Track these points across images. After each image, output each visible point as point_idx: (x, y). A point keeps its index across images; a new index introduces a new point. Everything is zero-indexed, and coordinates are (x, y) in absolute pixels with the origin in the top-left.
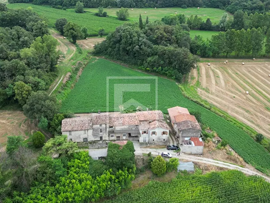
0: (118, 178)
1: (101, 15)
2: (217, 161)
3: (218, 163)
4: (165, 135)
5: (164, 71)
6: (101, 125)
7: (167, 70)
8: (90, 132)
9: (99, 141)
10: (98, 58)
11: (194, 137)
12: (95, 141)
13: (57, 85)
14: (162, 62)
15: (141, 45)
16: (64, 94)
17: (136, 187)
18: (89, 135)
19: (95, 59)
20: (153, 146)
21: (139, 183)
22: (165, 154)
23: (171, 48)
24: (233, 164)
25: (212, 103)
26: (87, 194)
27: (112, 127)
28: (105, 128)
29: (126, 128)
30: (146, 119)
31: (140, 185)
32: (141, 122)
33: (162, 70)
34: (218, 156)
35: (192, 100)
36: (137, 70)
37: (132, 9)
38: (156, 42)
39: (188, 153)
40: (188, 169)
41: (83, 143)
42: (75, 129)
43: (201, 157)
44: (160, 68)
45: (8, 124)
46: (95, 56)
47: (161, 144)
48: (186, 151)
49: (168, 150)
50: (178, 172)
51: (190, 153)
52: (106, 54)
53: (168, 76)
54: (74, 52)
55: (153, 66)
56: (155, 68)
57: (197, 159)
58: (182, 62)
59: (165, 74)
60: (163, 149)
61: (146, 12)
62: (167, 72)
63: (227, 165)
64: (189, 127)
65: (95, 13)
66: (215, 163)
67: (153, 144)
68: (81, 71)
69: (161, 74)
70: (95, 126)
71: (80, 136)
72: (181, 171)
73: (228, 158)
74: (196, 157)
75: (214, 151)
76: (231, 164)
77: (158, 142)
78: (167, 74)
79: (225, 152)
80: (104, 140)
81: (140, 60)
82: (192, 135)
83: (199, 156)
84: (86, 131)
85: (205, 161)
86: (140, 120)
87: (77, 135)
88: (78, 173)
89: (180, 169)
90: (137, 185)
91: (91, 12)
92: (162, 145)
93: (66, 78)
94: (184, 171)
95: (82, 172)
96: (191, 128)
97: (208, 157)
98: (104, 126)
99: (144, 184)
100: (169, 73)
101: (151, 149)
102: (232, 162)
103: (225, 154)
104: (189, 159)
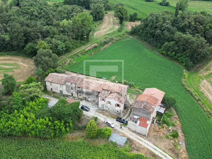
0: (54, 126)
1: (163, 4)
2: (156, 148)
3: (155, 149)
4: (119, 107)
5: (177, 57)
6: (71, 84)
7: (180, 57)
8: (64, 87)
9: (71, 96)
10: (131, 37)
11: (144, 118)
12: (68, 95)
13: (80, 50)
14: (176, 48)
15: (164, 30)
16: (81, 58)
17: (69, 139)
18: (63, 89)
19: (129, 37)
20: (107, 114)
21: (73, 137)
22: (108, 123)
23: (188, 36)
24: (172, 157)
25: (208, 96)
26: (26, 128)
27: (80, 88)
28: (75, 87)
29: (90, 92)
30: (109, 89)
31: (73, 139)
32: (103, 90)
33: (175, 55)
34: (161, 143)
35: (186, 88)
36: (156, 52)
37: (197, 1)
38: (183, 30)
39: (133, 130)
40: (118, 143)
41: (60, 94)
42: (54, 81)
43: (143, 138)
44: (174, 53)
45: (27, 68)
46: (130, 35)
47: (115, 114)
48: (131, 128)
49: (116, 121)
50: (109, 141)
51: (134, 130)
52: (138, 35)
53: (180, 62)
54: (114, 30)
55: (168, 50)
56: (169, 53)
57: (137, 138)
58: (195, 51)
59: (177, 60)
60: (113, 119)
61: (209, 5)
62: (180, 58)
63: (164, 155)
64: (141, 107)
65: (160, 2)
66: (153, 148)
67: (108, 112)
68: (109, 45)
69: (174, 59)
70: (67, 83)
71: (57, 88)
72: (112, 142)
73: (171, 149)
74: (138, 136)
75: (161, 138)
76: (170, 156)
77: (112, 111)
78: (179, 60)
79: (173, 143)
80: (74, 97)
81: (160, 43)
82: (143, 115)
83: (141, 137)
84: (62, 85)
85: (144, 143)
86: (103, 88)
87: (56, 87)
88: (30, 111)
89: (112, 140)
90: (70, 138)
91: (158, 1)
92: (115, 116)
93: (90, 47)
94: (115, 142)
95: (32, 112)
96: (141, 109)
97: (150, 141)
98: (74, 85)
99: (76, 139)
100: (181, 59)
101: (103, 116)
102: (173, 155)
103: (172, 144)
104: (129, 135)
